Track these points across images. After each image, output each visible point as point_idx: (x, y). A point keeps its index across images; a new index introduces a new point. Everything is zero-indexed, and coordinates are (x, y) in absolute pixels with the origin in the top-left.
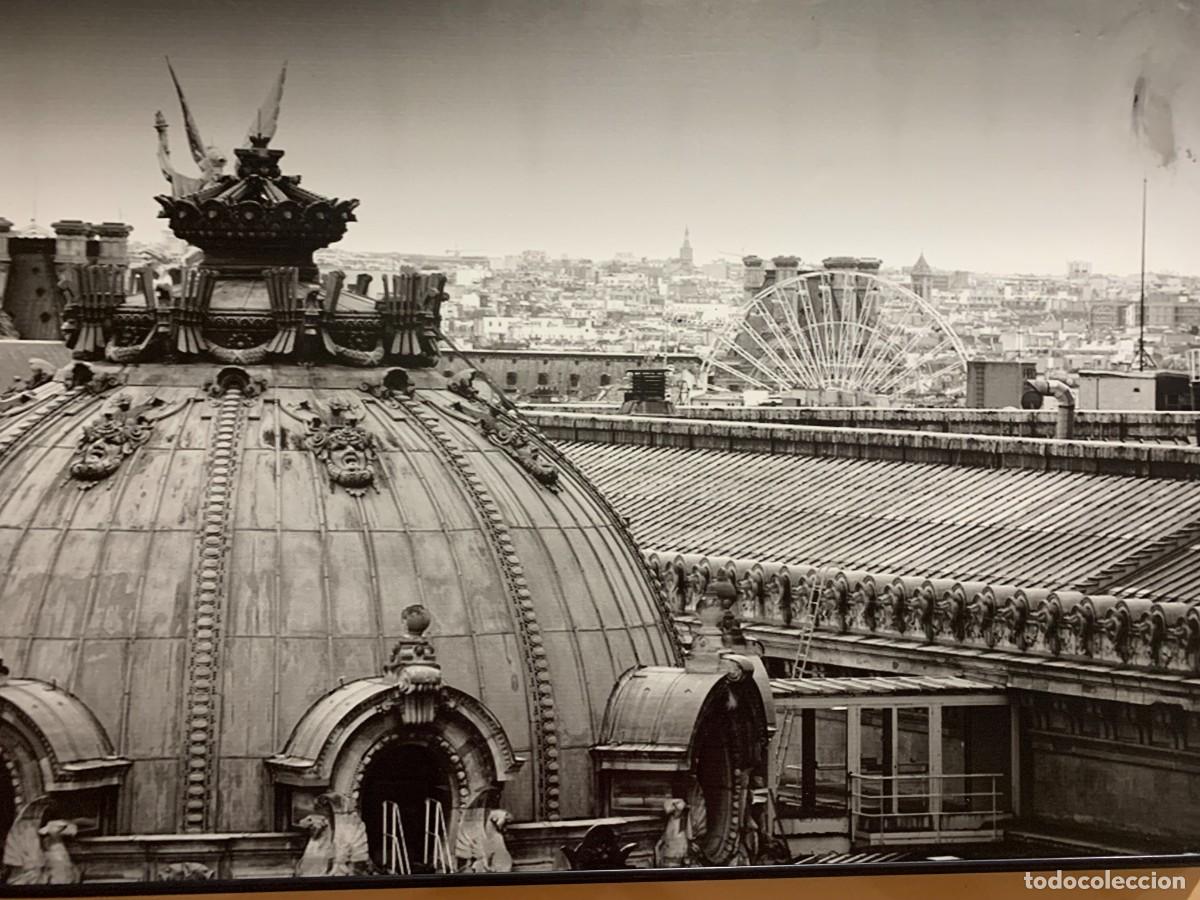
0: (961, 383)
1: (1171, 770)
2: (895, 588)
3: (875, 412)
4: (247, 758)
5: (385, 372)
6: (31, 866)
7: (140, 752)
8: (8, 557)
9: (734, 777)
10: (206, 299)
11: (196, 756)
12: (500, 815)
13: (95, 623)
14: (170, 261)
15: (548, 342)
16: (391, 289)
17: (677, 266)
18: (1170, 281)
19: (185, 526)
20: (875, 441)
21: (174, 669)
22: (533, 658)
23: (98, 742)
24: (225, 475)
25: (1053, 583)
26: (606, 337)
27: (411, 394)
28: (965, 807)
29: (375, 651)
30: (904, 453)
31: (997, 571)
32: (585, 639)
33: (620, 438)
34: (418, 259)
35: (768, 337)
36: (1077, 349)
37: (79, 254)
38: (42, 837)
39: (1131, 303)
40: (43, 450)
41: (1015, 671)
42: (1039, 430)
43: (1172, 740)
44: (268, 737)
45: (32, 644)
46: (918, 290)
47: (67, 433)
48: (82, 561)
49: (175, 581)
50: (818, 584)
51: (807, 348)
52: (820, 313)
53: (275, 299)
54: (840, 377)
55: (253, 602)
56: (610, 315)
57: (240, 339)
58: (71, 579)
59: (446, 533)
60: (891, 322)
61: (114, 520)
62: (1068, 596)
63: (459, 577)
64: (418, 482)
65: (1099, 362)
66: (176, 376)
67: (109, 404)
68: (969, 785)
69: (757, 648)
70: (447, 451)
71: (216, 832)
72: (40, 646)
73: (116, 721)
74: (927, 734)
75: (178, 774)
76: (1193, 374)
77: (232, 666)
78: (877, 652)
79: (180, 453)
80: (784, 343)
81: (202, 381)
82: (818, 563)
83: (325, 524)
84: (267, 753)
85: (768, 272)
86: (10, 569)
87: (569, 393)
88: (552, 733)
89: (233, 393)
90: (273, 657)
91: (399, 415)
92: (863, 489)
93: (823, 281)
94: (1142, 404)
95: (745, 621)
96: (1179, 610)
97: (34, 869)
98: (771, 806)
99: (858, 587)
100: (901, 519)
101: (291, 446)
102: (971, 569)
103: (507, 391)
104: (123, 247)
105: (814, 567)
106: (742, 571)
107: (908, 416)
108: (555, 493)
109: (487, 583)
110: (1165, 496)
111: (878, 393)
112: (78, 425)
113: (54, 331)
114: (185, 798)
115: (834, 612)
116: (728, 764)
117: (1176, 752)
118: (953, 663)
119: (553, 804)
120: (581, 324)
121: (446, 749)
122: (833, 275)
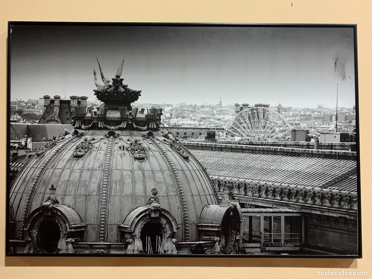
0: (290, 135)
1: (344, 234)
2: (272, 186)
3: (268, 142)
4: (114, 225)
5: (147, 132)
6: (64, 249)
7: (89, 222)
8: (59, 176)
9: (232, 232)
10: (105, 115)
11: (102, 224)
12: (174, 240)
13: (79, 192)
15: (186, 125)
16: (149, 112)
17: (218, 106)
18: (344, 109)
19: (100, 169)
20: (268, 149)
21: (97, 203)
22: (182, 202)
23: (80, 220)
24: (109, 157)
25: (313, 186)
26: (201, 123)
27: (154, 137)
28: (290, 241)
29: (145, 200)
30: (275, 152)
31: (299, 182)
32: (195, 197)
33: (204, 148)
34: (156, 105)
35: (241, 123)
36: (320, 127)
37: (76, 104)
38: (66, 242)
39: (334, 115)
40: (67, 150)
41: (303, 207)
42: (310, 147)
43: (344, 226)
44: (119, 220)
45: (64, 197)
46: (279, 112)
47: (73, 146)
48: (76, 177)
49: (97, 182)
50: (253, 185)
51: (251, 126)
52: (254, 118)
53: (122, 114)
54: (259, 133)
55: (116, 187)
56: (202, 118)
57: (113, 124)
58: (73, 181)
59: (162, 171)
60: (272, 120)
61: (83, 167)
62: (317, 189)
63: (165, 182)
64: (155, 158)
65: (326, 130)
66: (98, 133)
67: (82, 140)
68: (291, 236)
69: (238, 200)
70: (162, 151)
71: (107, 242)
72: (66, 197)
73: (84, 215)
74: (281, 223)
75: (98, 228)
76: (350, 133)
77: (111, 202)
78: (268, 202)
79: (99, 151)
80: (245, 125)
81: (104, 134)
82: (253, 180)
83: (133, 169)
84: (119, 224)
85: (241, 107)
86: (59, 179)
87: (192, 137)
88: (187, 220)
89: (112, 137)
90: (120, 200)
91: (151, 142)
92: (265, 161)
93: (255, 110)
94: (337, 141)
95: (235, 194)
96: (346, 193)
97: (65, 250)
98: (241, 239)
99: (263, 186)
100: (274, 169)
101: (125, 150)
102: (292, 182)
103: (177, 137)
104: (86, 102)
105: (252, 181)
106: (234, 182)
107: (276, 143)
108: (188, 161)
109: (171, 183)
110: (342, 164)
111: (269, 137)
112: (75, 144)
113: (70, 122)
114: (99, 234)
115: (257, 192)
116: (230, 229)
117: (345, 229)
118: (287, 205)
119: (187, 238)
120: (195, 120)
121: (161, 224)
122: (257, 108)
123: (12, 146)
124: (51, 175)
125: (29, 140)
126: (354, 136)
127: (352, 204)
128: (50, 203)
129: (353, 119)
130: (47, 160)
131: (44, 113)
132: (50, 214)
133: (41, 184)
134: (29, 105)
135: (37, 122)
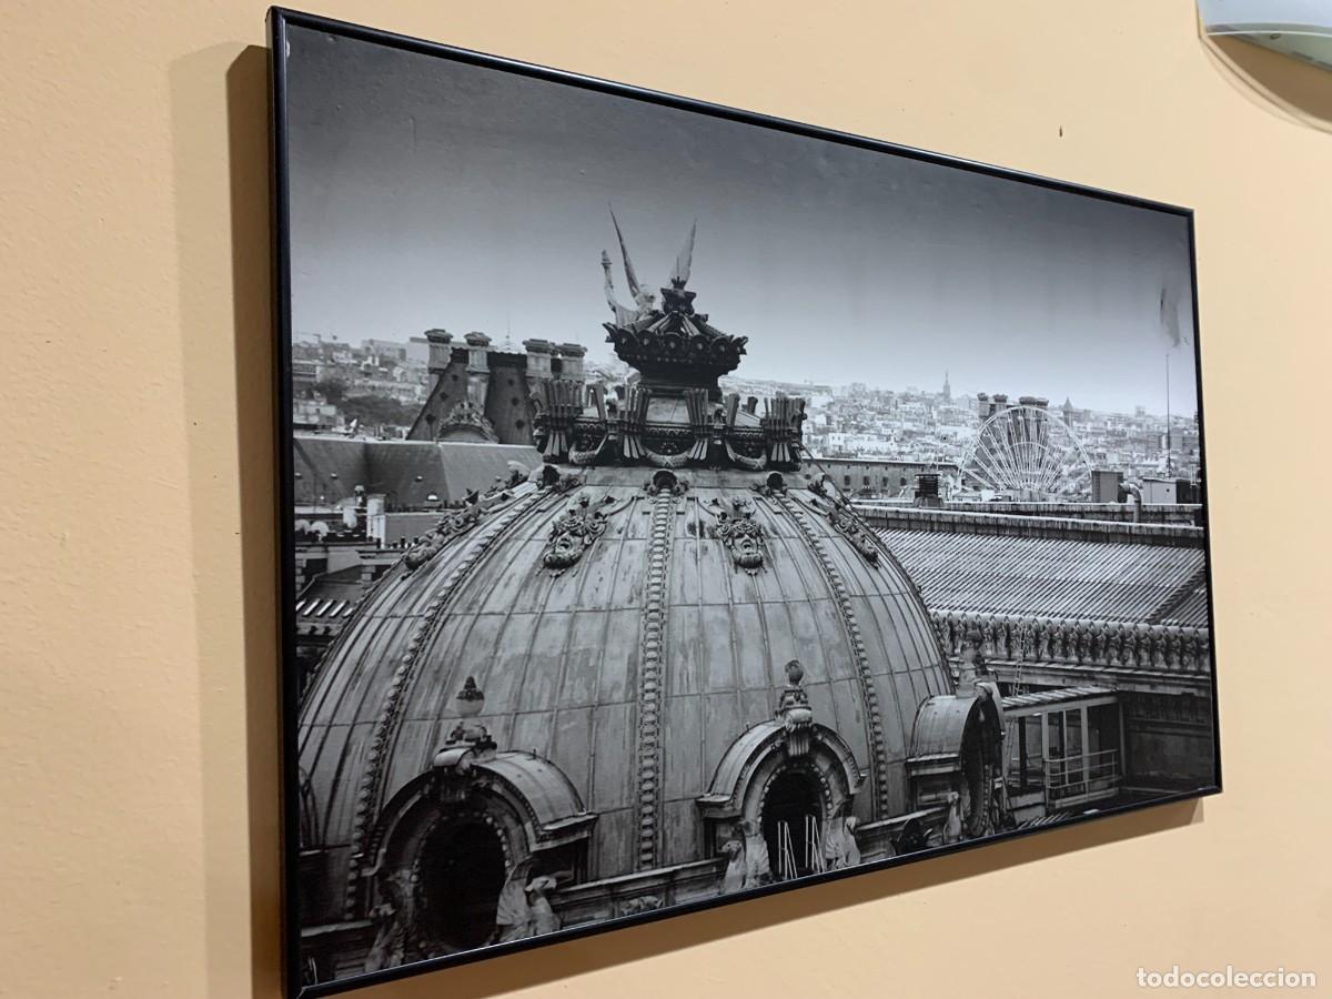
0: (1089, 486)
1: (1191, 736)
2: (1062, 627)
3: (1048, 505)
4: (684, 799)
5: (767, 475)
6: (519, 922)
7: (605, 805)
8: (494, 641)
9: (985, 771)
10: (644, 414)
11: (646, 803)
12: (852, 821)
13: (566, 694)
14: (615, 380)
15: (868, 452)
16: (770, 410)
17: (942, 398)
18: (1180, 421)
19: (633, 605)
20: (1049, 525)
21: (628, 729)
22: (868, 697)
23: (571, 801)
24: (661, 560)
25: (1136, 618)
26: (903, 449)
27: (784, 493)
28: (1100, 774)
29: (768, 698)
30: (1062, 534)
31: (1110, 612)
32: (898, 678)
33: (913, 525)
34: (787, 386)
35: (993, 451)
36: (1141, 463)
37: (545, 370)
38: (528, 894)
39: (1164, 434)
40: (521, 543)
41: (1121, 678)
42: (1127, 517)
43: (1190, 717)
44: (699, 781)
45: (515, 720)
46: (1067, 421)
47: (540, 527)
48: (554, 640)
49: (627, 651)
50: (1025, 627)
51: (1013, 460)
52: (1019, 435)
53: (693, 415)
54: (1031, 481)
55: (684, 667)
56: (905, 433)
57: (671, 447)
58: (546, 657)
59: (810, 602)
60: (1054, 443)
61: (579, 603)
62: (1143, 626)
63: (820, 636)
64: (791, 563)
65: (1151, 472)
66: (623, 478)
67: (572, 502)
68: (1101, 759)
69: (994, 677)
70: (809, 537)
71: (663, 867)
72: (522, 720)
73: (585, 781)
74: (1081, 727)
75: (634, 823)
77: (671, 721)
78: (1055, 673)
79: (628, 543)
80: (1001, 456)
81: (642, 482)
82: (1024, 613)
83: (732, 599)
84: (698, 794)
85: (991, 405)
86: (496, 652)
87: (882, 491)
88: (881, 752)
89: (665, 492)
90: (699, 710)
91: (778, 509)
92: (1045, 559)
93: (1020, 413)
94: (1170, 501)
96: (1190, 631)
97: (523, 924)
98: (1005, 790)
99: (1044, 628)
100: (1064, 579)
101: (707, 535)
102: (1098, 611)
103: (846, 490)
104: (580, 365)
105: (1022, 615)
106: (984, 622)
107: (1065, 508)
108: (876, 568)
109: (837, 639)
110: (1182, 558)
111: (1050, 492)
112: (548, 520)
113: (528, 437)
114: (639, 842)
115: (1033, 647)
117: (1193, 724)
118: (1090, 677)
119: (884, 807)
120: (888, 439)
121: (817, 773)
122: (1025, 409)
123: (302, 530)
124: (466, 641)
125: (374, 505)
126: (1199, 487)
127: (1202, 658)
128: (460, 752)
129: (1195, 446)
130: (449, 583)
131: (430, 400)
132: (463, 796)
133: (427, 679)
134: (369, 361)
135: (405, 435)
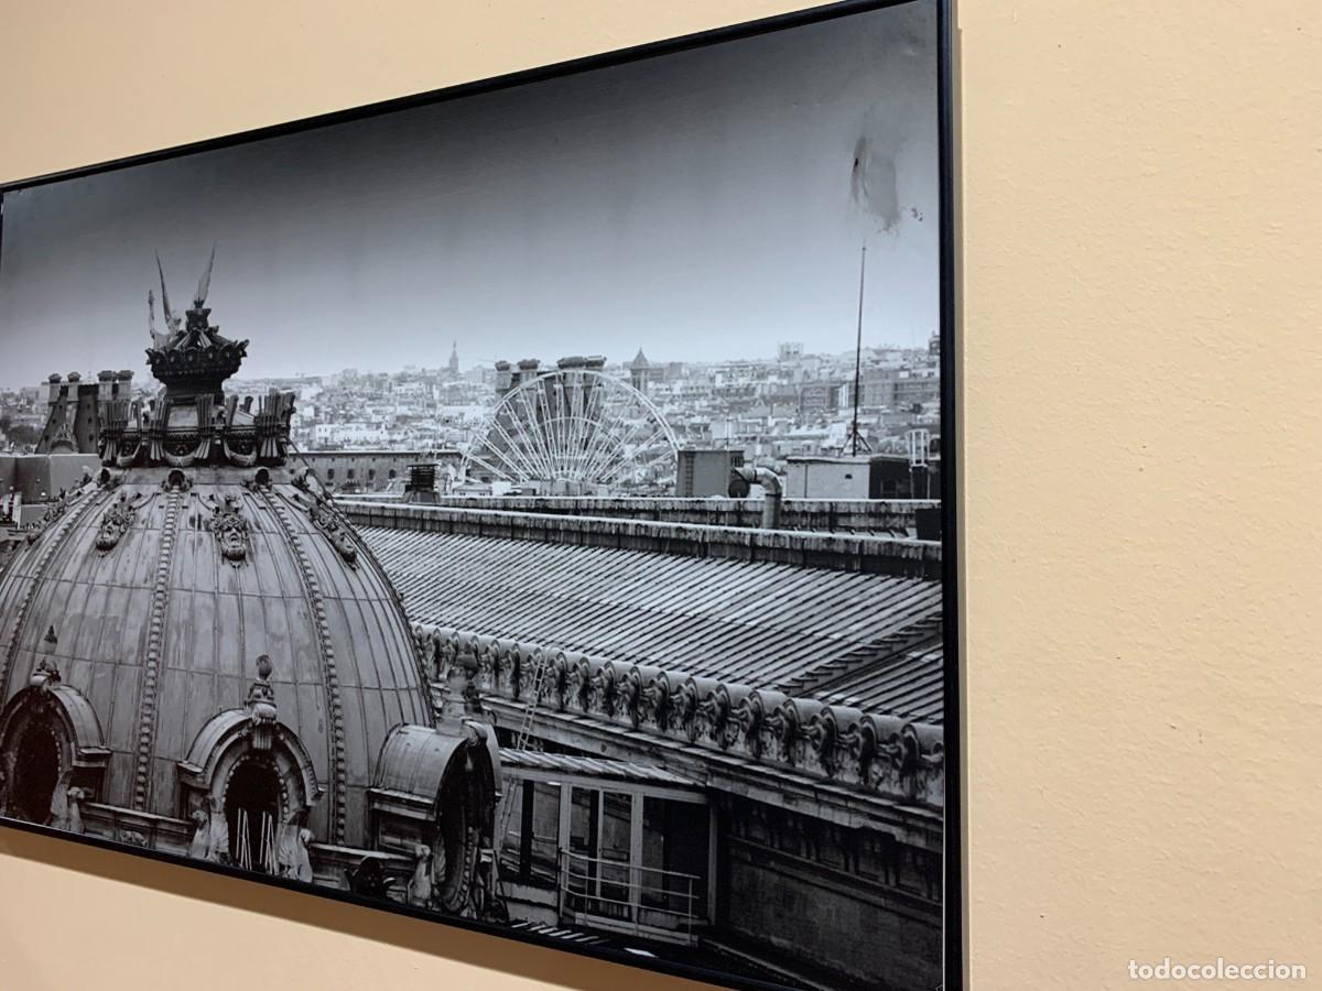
0: (672, 472)
1: (881, 907)
2: (606, 672)
3: (596, 501)
4: (168, 760)
5: (256, 471)
6: (62, 817)
7: (116, 746)
8: (66, 602)
9: (468, 834)
10: (166, 421)
11: (142, 754)
12: (307, 834)
13: (101, 651)
14: (150, 395)
15: (355, 443)
16: (263, 407)
17: (447, 374)
18: (889, 356)
19: (147, 585)
20: (595, 528)
21: (135, 689)
22: (333, 707)
23: (97, 735)
24: (168, 548)
25: (755, 680)
26: (396, 437)
27: (269, 488)
28: (663, 904)
29: (240, 689)
30: (619, 540)
31: (700, 662)
32: (368, 695)
33: (401, 524)
34: (280, 382)
35: (512, 433)
36: (786, 434)
37: (108, 393)
38: (69, 797)
39: (845, 382)
41: (715, 768)
42: (745, 520)
43: (881, 873)
44: (180, 746)
45: (71, 663)
46: (636, 383)
47: (96, 517)
48: (98, 606)
49: (140, 624)
50: (543, 662)
51: (543, 442)
52: (553, 409)
53: (201, 421)
54: (569, 468)
55: (177, 644)
56: (398, 418)
57: (182, 448)
58: (92, 619)
59: (284, 599)
60: (612, 415)
61: (114, 580)
62: (771, 696)
63: (291, 635)
64: (269, 557)
65: (809, 448)
66: (149, 477)
67: (115, 499)
68: (667, 882)
69: (491, 718)
70: (289, 533)
71: (150, 813)
72: (75, 664)
73: (107, 722)
74: (629, 822)
75: (133, 766)
76: (914, 458)
77: (164, 690)
78: (589, 733)
79: (147, 532)
80: (524, 438)
81: (160, 481)
82: (543, 643)
83: (218, 587)
84: (178, 758)
85: (514, 375)
86: (66, 609)
87: (368, 485)
88: (343, 771)
89: (176, 489)
90: (186, 685)
91: (262, 504)
92: (583, 574)
93: (557, 380)
94: (855, 492)
95: (483, 692)
96: (893, 724)
97: (64, 820)
98: (494, 863)
99: (575, 667)
100: (614, 604)
101: (203, 528)
102: (676, 658)
103: (329, 485)
104: (129, 386)
105: (539, 646)
106: (484, 645)
107: (624, 505)
108: (354, 569)
109: (307, 642)
110: (878, 593)
111: (600, 482)
112: (101, 512)
113: (95, 447)
114: (135, 784)
115: (554, 690)
116: (464, 821)
117: (886, 887)
118: (655, 753)
119: (341, 832)
120: (378, 426)
121: (277, 773)
122: (565, 374)
124: (51, 600)
125: (17, 498)
126: (932, 469)
127: (921, 776)
128: (43, 678)
129: (927, 397)
130: (46, 556)
131: (48, 425)
132: (42, 711)
133: (31, 622)
134: (22, 402)
135: (34, 450)
